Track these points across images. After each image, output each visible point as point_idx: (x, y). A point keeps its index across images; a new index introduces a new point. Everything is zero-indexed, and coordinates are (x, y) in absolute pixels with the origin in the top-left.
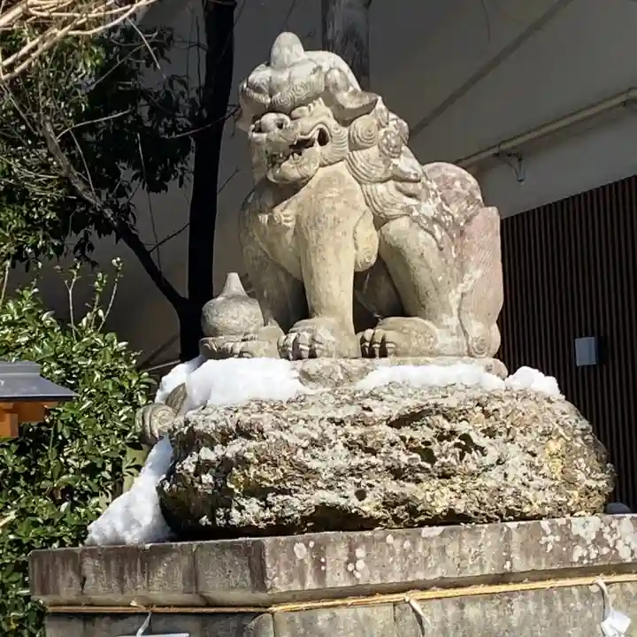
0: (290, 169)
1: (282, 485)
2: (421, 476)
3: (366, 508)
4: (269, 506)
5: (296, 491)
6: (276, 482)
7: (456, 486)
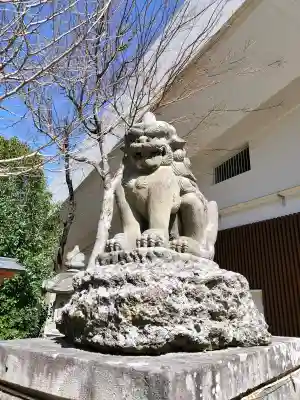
0: (150, 162)
1: (156, 319)
2: (222, 317)
3: (201, 337)
4: (146, 333)
5: (166, 325)
6: (153, 317)
7: (235, 324)
